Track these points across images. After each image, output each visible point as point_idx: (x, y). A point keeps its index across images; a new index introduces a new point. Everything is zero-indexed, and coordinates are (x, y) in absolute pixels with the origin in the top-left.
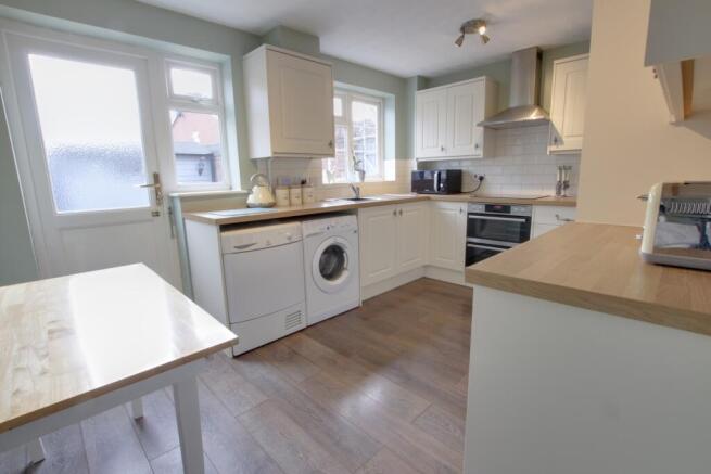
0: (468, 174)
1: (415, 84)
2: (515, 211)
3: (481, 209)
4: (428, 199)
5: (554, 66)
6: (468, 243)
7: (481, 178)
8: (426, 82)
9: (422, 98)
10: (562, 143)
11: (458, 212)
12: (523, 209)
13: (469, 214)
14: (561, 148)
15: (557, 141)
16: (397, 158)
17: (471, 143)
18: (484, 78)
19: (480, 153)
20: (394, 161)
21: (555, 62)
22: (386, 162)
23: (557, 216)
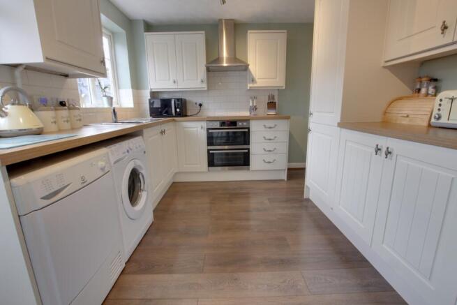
0: (190, 102)
1: (142, 27)
2: (240, 124)
3: (217, 125)
4: (174, 120)
5: (248, 34)
6: (209, 150)
7: (200, 105)
8: (149, 27)
9: (150, 39)
10: (256, 83)
11: (199, 129)
12: (245, 124)
13: (208, 129)
14: (255, 85)
15: (253, 81)
16: (133, 88)
17: (197, 79)
18: (203, 32)
19: (205, 86)
20: (131, 90)
21: (249, 31)
22: (121, 90)
23: (265, 126)
